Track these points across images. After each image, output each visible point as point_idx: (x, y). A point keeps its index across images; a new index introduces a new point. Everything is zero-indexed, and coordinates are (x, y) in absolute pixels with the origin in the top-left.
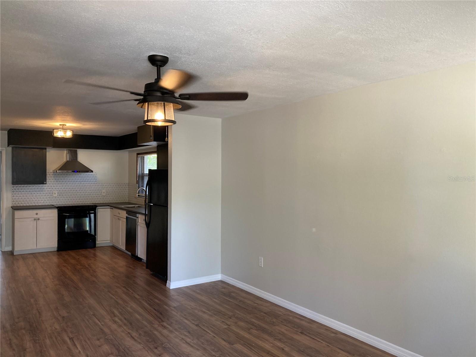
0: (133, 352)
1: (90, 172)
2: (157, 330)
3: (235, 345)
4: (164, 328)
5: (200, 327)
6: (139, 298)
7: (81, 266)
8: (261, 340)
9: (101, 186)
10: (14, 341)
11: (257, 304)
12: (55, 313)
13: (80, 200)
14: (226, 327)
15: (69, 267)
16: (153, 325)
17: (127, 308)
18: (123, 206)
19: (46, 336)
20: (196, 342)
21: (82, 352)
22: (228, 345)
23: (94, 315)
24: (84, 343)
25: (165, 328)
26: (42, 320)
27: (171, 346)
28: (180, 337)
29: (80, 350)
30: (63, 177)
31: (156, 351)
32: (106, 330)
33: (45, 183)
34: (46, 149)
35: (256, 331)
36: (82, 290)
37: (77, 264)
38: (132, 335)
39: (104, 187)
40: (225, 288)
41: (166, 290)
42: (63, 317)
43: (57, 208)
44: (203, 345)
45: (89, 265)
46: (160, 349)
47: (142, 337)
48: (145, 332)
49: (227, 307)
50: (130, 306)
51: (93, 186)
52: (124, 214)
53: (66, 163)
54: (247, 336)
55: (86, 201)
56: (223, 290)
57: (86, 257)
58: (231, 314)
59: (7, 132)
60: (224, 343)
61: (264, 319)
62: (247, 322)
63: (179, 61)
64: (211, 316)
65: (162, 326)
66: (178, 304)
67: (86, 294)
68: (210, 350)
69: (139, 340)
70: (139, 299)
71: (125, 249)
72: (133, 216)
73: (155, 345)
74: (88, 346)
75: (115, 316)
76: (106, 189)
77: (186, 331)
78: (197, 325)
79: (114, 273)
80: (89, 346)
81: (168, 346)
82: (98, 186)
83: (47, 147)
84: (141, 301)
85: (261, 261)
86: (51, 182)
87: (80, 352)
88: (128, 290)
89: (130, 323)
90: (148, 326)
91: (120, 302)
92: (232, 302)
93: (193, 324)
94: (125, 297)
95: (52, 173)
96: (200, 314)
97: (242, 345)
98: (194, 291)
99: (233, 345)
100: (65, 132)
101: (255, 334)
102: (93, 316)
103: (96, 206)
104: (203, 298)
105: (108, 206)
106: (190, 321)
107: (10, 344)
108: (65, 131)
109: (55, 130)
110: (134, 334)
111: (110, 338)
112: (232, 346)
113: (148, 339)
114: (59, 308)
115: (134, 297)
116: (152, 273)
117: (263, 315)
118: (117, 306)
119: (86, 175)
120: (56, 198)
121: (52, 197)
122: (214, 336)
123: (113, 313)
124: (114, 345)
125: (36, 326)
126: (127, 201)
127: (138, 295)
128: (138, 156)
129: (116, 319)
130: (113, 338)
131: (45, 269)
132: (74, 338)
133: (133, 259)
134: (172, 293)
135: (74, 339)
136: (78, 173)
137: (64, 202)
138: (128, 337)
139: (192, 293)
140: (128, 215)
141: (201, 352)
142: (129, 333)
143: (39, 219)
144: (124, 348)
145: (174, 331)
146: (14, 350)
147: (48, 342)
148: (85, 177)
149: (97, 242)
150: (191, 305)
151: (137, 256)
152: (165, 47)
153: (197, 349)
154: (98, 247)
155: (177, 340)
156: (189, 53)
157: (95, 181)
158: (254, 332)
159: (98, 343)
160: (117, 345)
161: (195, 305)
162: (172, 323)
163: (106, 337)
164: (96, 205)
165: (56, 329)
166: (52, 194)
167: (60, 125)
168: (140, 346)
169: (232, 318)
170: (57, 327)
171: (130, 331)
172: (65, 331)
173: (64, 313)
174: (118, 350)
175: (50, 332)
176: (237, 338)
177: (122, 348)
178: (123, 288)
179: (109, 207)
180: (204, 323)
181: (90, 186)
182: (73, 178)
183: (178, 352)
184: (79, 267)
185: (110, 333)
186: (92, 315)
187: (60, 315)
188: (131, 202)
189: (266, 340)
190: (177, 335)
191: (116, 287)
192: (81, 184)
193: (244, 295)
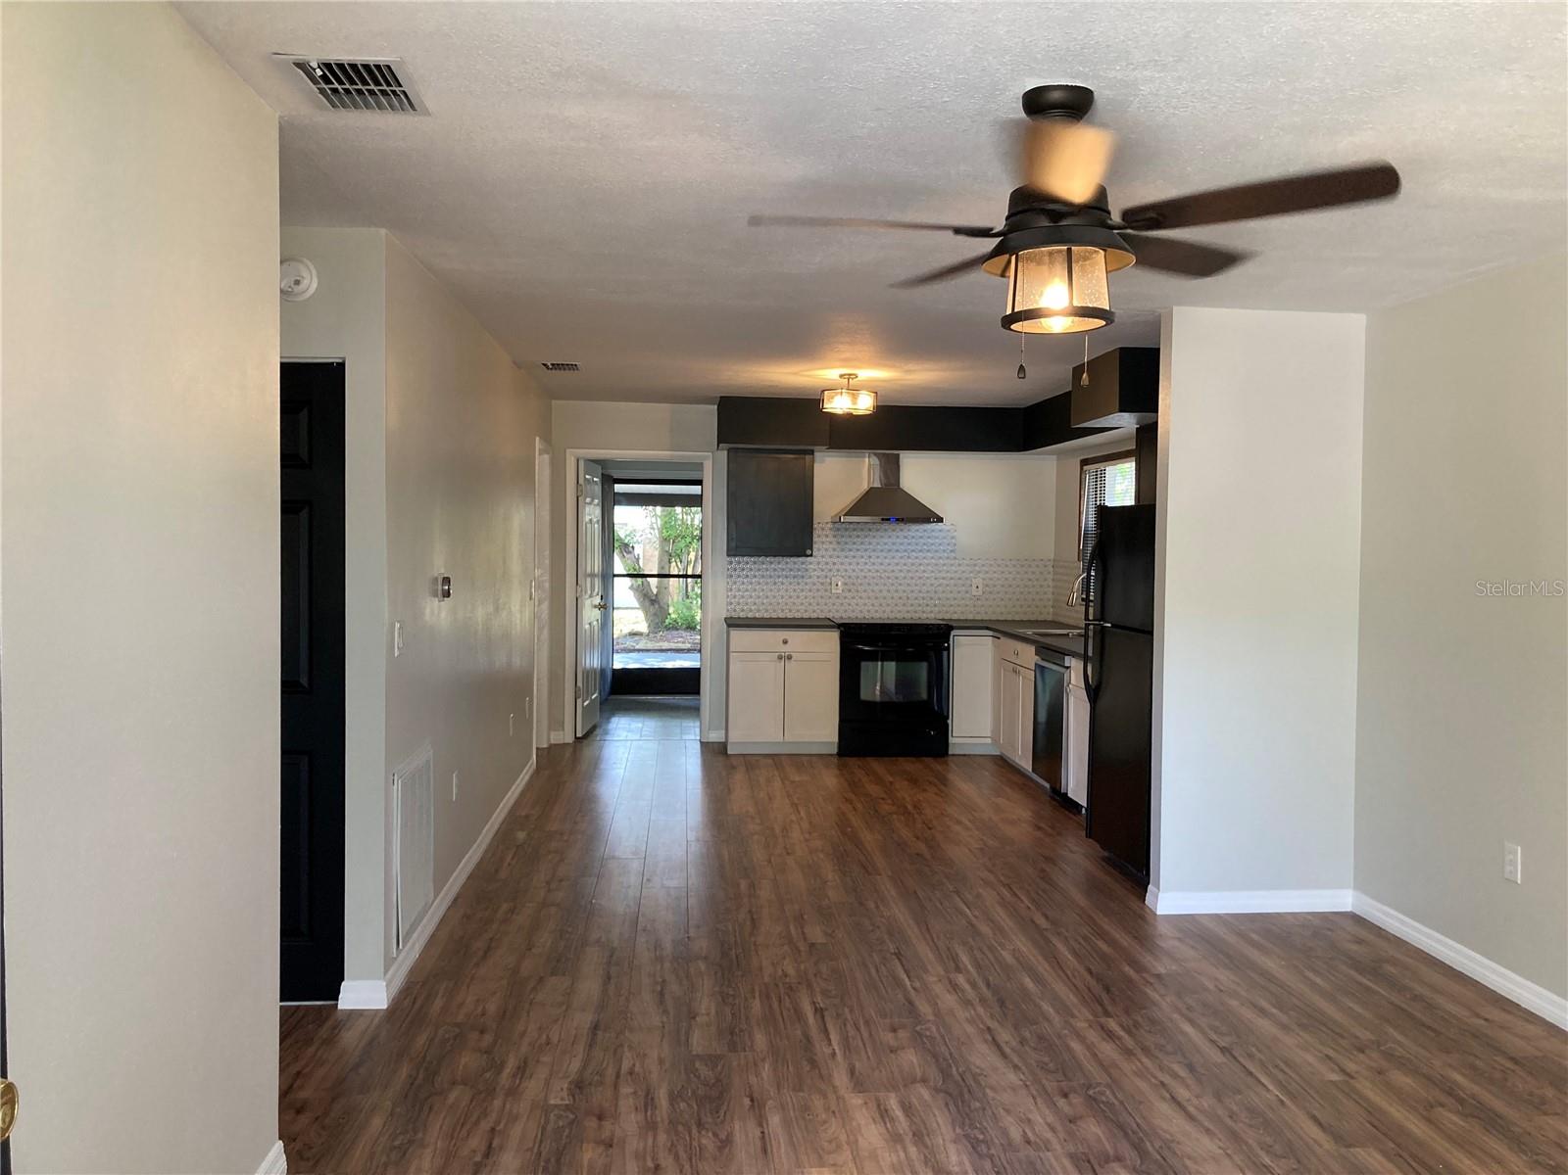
0: (988, 1091)
1: (934, 522)
2: (1082, 1039)
3: (1357, 1149)
4: (1108, 1039)
5: (1235, 1058)
6: (1044, 927)
7: (893, 805)
8: (1471, 1155)
9: (967, 565)
10: (674, 988)
11: (1486, 1020)
12: (792, 928)
13: (905, 608)
14: (1335, 1077)
15: (859, 806)
16: (1071, 1020)
17: (1002, 952)
18: (1030, 632)
19: (757, 988)
20: (1209, 1106)
21: (839, 1057)
22: (1327, 1143)
23: (898, 955)
24: (852, 1032)
25: (1110, 1037)
26: (755, 942)
27: (1116, 1098)
28: (1155, 1078)
29: (836, 1048)
30: (858, 536)
31: (1061, 1102)
32: (924, 1008)
33: (809, 552)
34: (812, 452)
35: (1455, 1118)
36: (880, 875)
37: (883, 799)
38: (998, 1038)
39: (977, 568)
40: (1360, 941)
41: (1143, 918)
42: (812, 945)
43: (839, 626)
44: (1235, 1121)
45: (915, 807)
46: (1076, 1099)
47: (1027, 1048)
48: (1041, 1038)
49: (1357, 1008)
50: (1012, 947)
51: (944, 565)
52: (1028, 655)
53: (867, 492)
54: (1416, 1127)
55: (924, 612)
56: (1354, 947)
57: (914, 781)
58: (1365, 1035)
59: (716, 407)
60: (1315, 1132)
61: (1506, 1080)
62: (1428, 1078)
63: (1132, 99)
64: (1284, 1027)
65: (1102, 1028)
66: (1174, 968)
67: (888, 889)
68: (1254, 1145)
69: (1016, 1060)
70: (1046, 930)
71: (1030, 770)
72: (1054, 663)
73: (1063, 1083)
74: (861, 1044)
75: (958, 969)
76: (984, 576)
77: (1179, 1062)
78: (1223, 1050)
79: (985, 838)
80: (864, 1045)
81: (1107, 1097)
82: (959, 565)
83: (816, 448)
84: (1050, 936)
85: (1511, 861)
86: (826, 550)
87: (834, 1054)
88: (1016, 895)
89: (998, 1000)
90: (1057, 1020)
91: (985, 929)
92: (1382, 995)
93: (1213, 1041)
94: (1001, 915)
95: (829, 525)
96: (1247, 1014)
97: (1385, 1154)
98: (1241, 935)
99: (1349, 1146)
100: (854, 398)
101: (1449, 1125)
102: (894, 957)
103: (951, 628)
104: (1271, 964)
105: (987, 628)
106: (1204, 1033)
107: (661, 994)
108: (853, 394)
109: (826, 392)
110: (1005, 1036)
111: (928, 1033)
112: (1343, 1150)
113: (1046, 1059)
114: (805, 917)
115: (1033, 921)
116: (1106, 854)
117: (1502, 1065)
118: (970, 940)
119: (925, 531)
120: (838, 598)
121: (828, 594)
122: (1282, 1102)
123: (955, 959)
124: (935, 1056)
125: (737, 957)
126: (1050, 618)
127: (1046, 917)
128: (1085, 468)
129: (961, 979)
130: (937, 1035)
131: (796, 801)
132: (826, 1009)
133: (1054, 803)
134: (1163, 929)
135: (826, 1013)
136: (902, 526)
137: (861, 612)
138: (986, 1041)
139: (1232, 939)
140: (1043, 659)
141: (1221, 1145)
142: (989, 1029)
143: (790, 658)
144: (964, 1072)
145: (1138, 1051)
146: (665, 1012)
147: (756, 1006)
148: (921, 537)
149: (951, 740)
150: (1216, 979)
151: (1067, 794)
152: (1068, 49)
153: (1208, 1131)
154: (953, 755)
155: (1143, 1085)
156: (1157, 58)
157: (951, 551)
158: (1451, 1119)
159: (888, 1038)
160: (945, 1059)
161: (1233, 982)
162: (1136, 1025)
163: (918, 1028)
164: (950, 623)
165: (786, 976)
166: (829, 588)
167: (841, 376)
168: (1012, 1077)
169: (1367, 1051)
170: (791, 971)
171: (993, 1025)
172: (809, 986)
173: (816, 933)
174: (946, 1074)
175: (766, 979)
176: (1374, 1127)
177: (957, 1070)
178: (1002, 888)
179: (991, 633)
180: (1254, 1049)
181: (936, 565)
182: (886, 541)
183: (1138, 1125)
184: (886, 807)
185: (931, 1018)
186: (892, 954)
187: (805, 939)
188: (1062, 620)
189: (1493, 1158)
190: (1147, 1068)
191: (981, 882)
192: (909, 557)
193: (1437, 979)
